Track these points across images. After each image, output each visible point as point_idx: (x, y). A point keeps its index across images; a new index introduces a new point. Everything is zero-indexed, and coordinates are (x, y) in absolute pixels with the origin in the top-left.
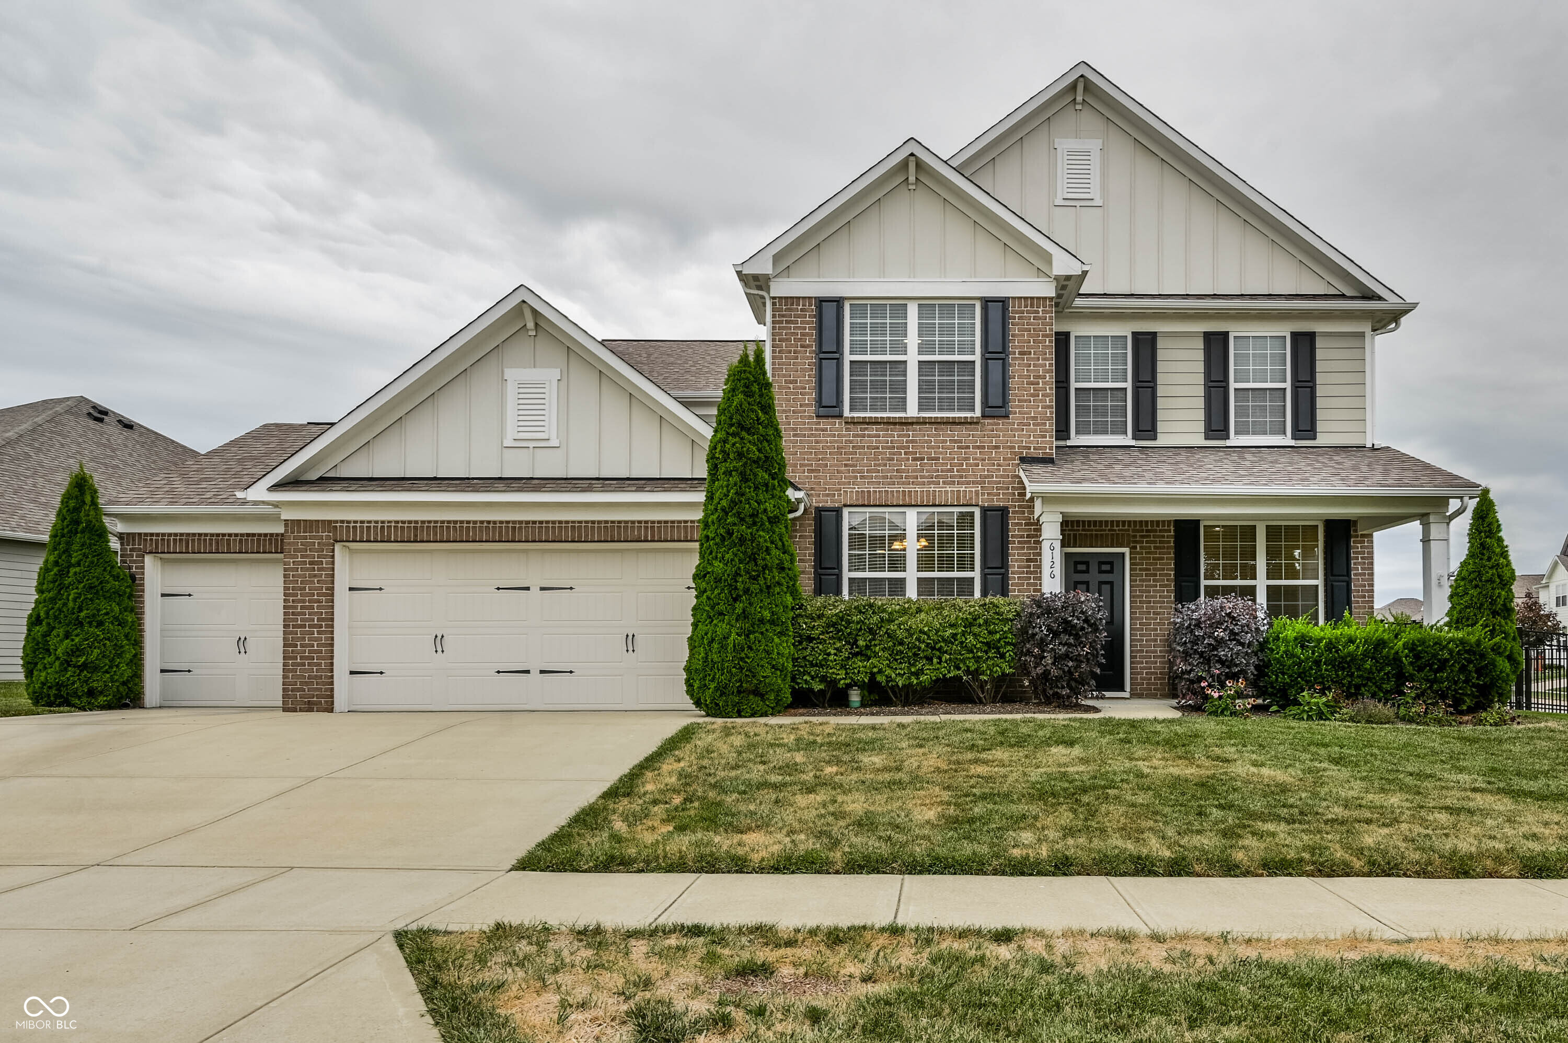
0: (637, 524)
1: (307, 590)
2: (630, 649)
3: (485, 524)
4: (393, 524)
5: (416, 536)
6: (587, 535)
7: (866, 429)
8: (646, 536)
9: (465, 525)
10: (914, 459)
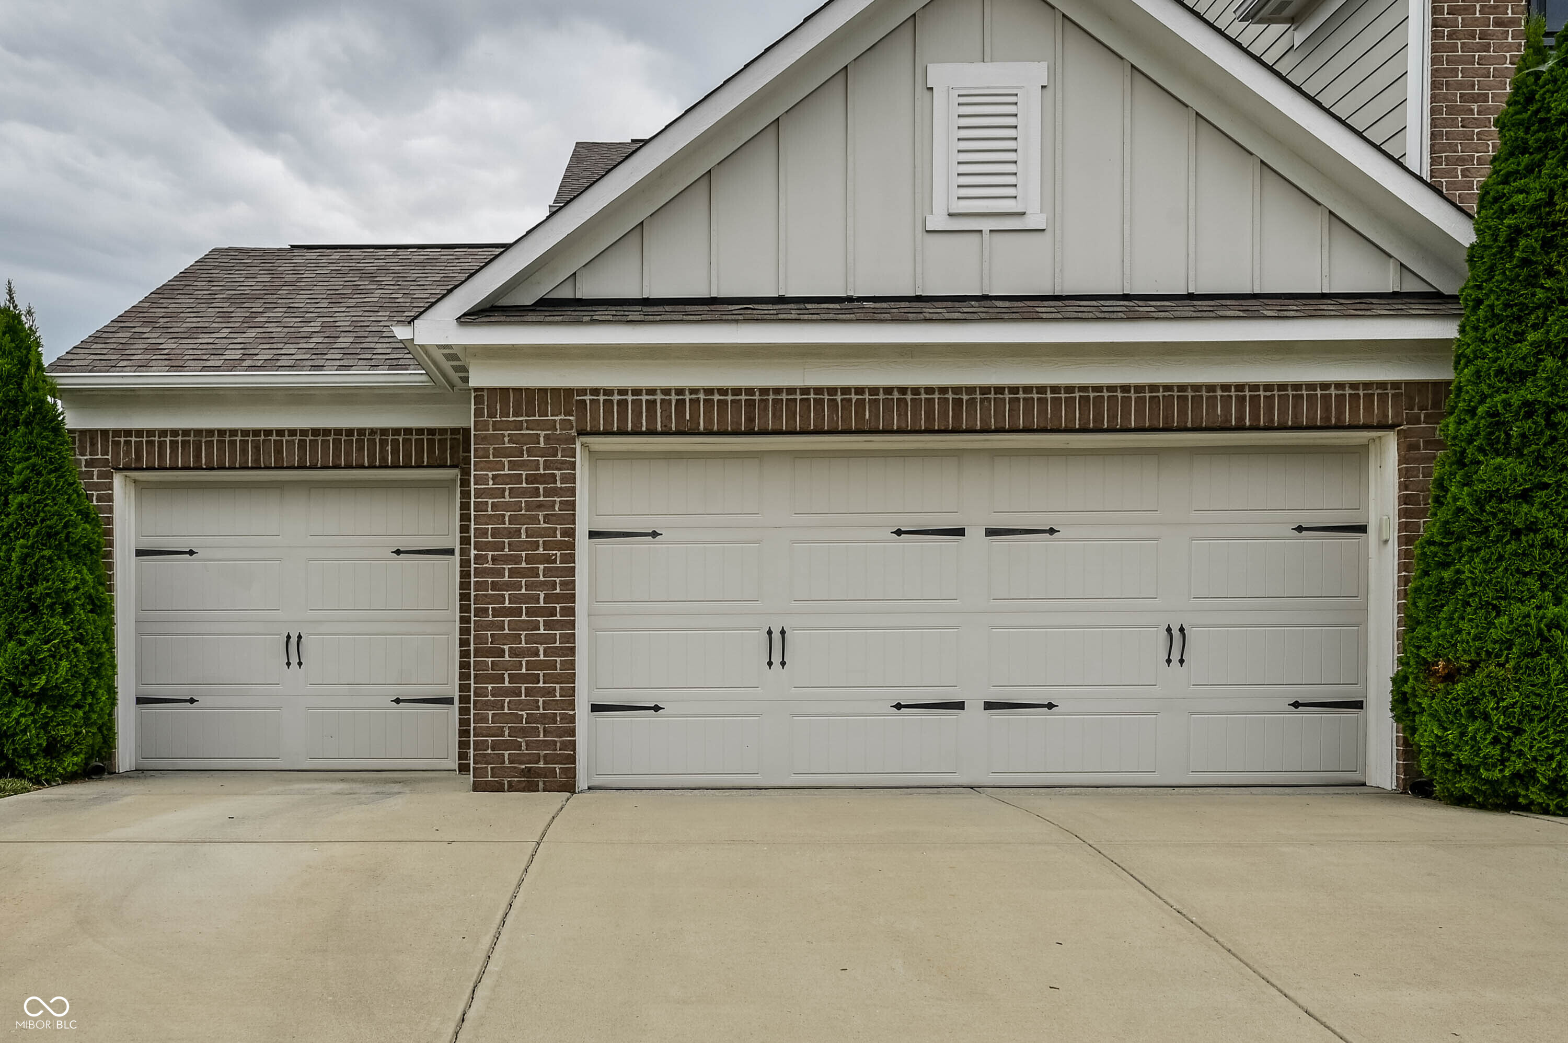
0: (1219, 393)
1: (523, 536)
2: (1175, 657)
3: (896, 395)
4: (702, 396)
5: (750, 419)
6: (1112, 417)
8: (1240, 418)
9: (854, 397)
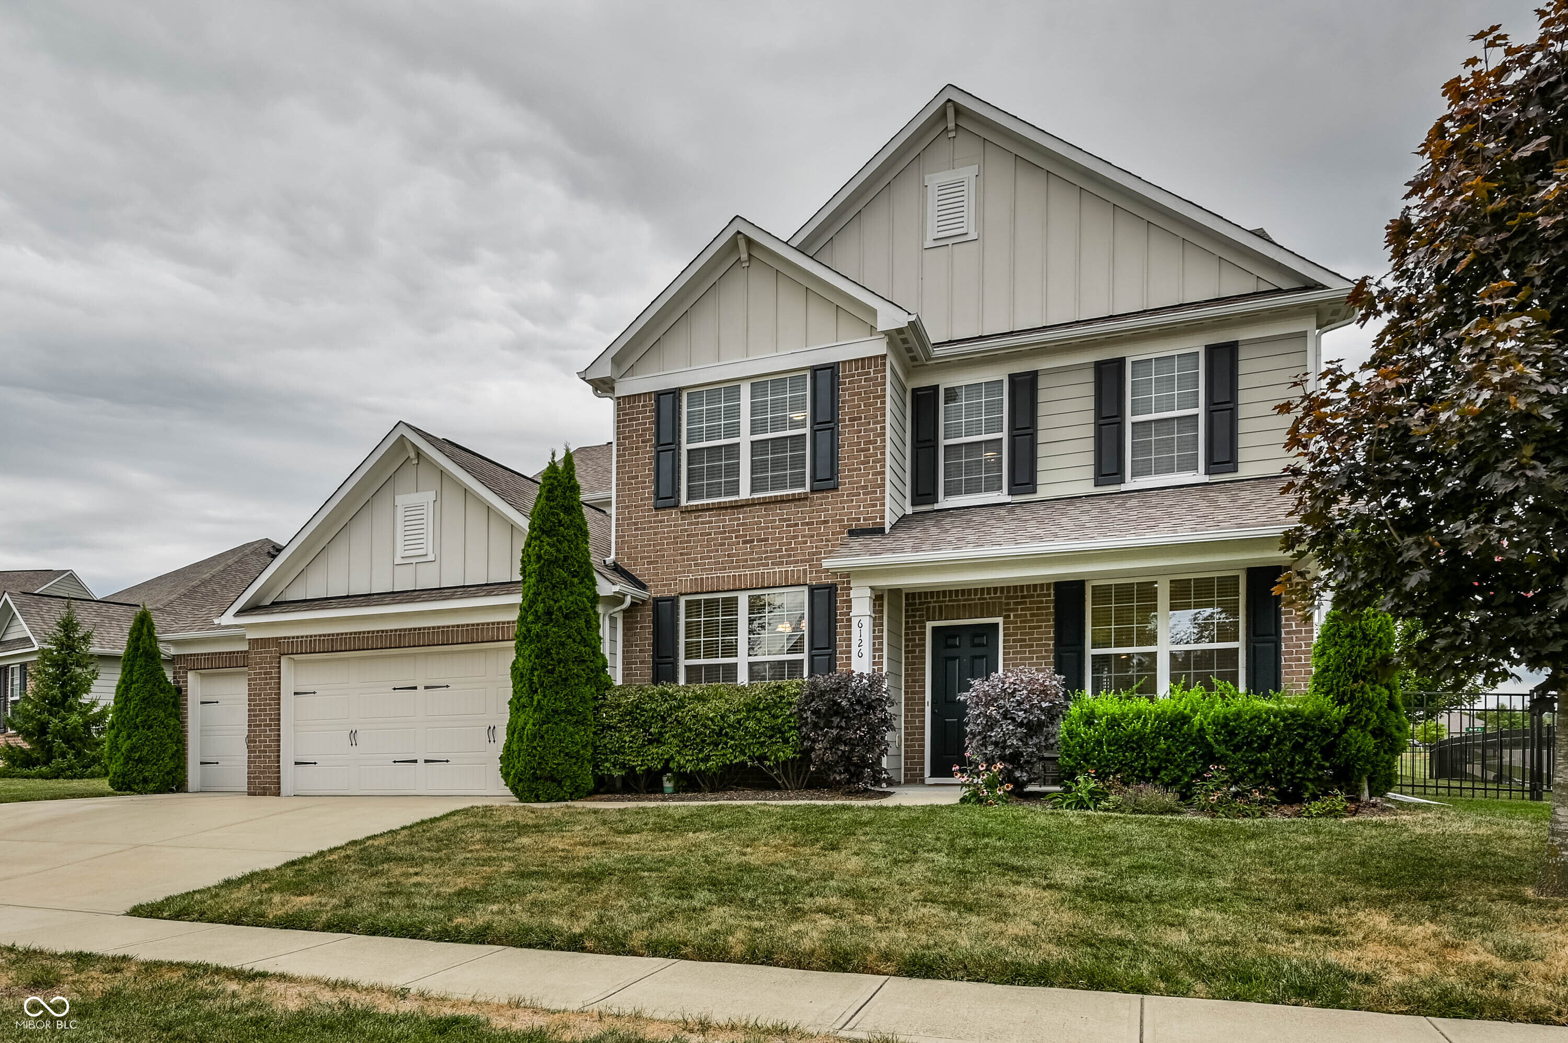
2: (492, 740)
7: (700, 516)
10: (745, 542)
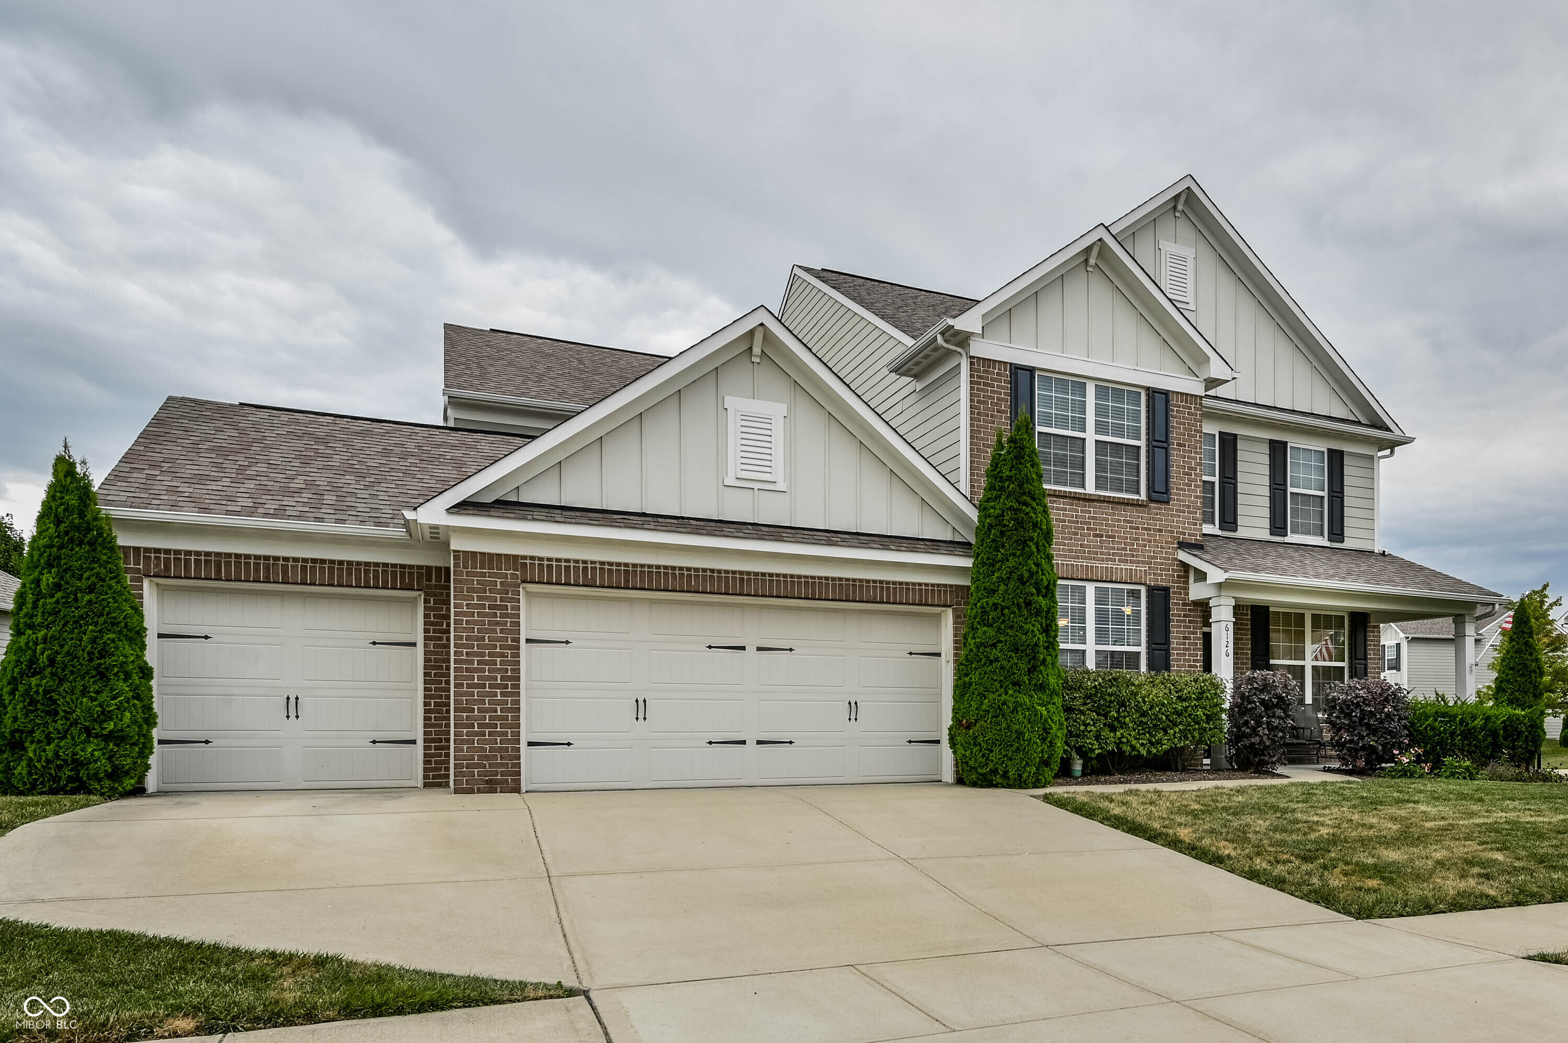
0: (872, 584)
1: (487, 641)
2: (853, 718)
3: (709, 573)
4: (598, 566)
5: (627, 581)
8: (882, 597)
9: (686, 573)
